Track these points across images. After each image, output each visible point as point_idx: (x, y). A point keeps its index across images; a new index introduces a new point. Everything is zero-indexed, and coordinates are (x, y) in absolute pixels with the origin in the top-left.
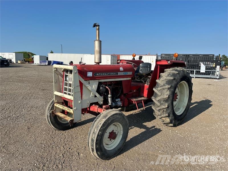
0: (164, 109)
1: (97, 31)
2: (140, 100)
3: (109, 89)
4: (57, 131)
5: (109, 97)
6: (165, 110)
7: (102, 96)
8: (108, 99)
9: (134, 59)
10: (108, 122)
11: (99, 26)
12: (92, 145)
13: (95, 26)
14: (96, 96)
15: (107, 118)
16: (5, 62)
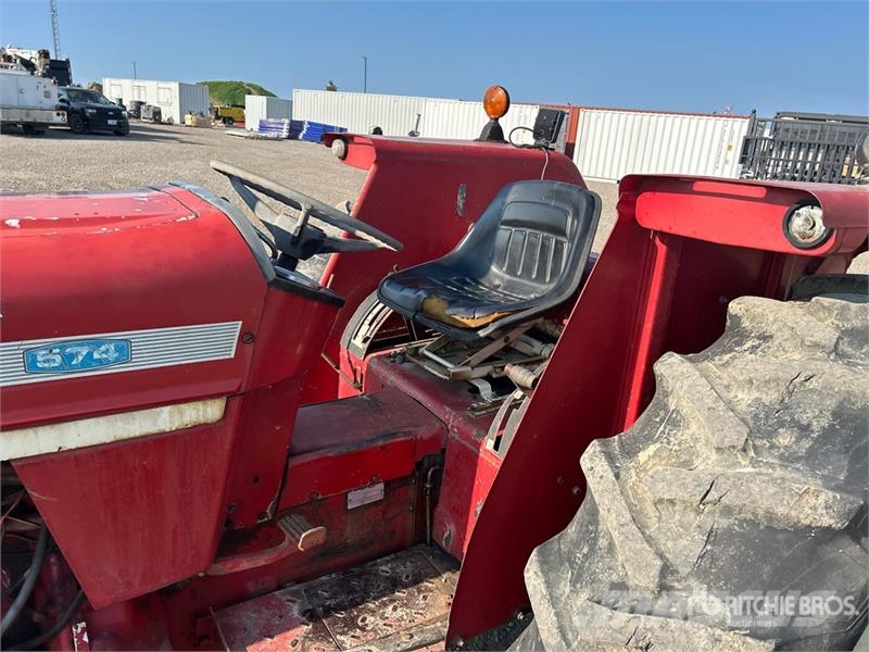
9: (495, 133)
16: (112, 118)
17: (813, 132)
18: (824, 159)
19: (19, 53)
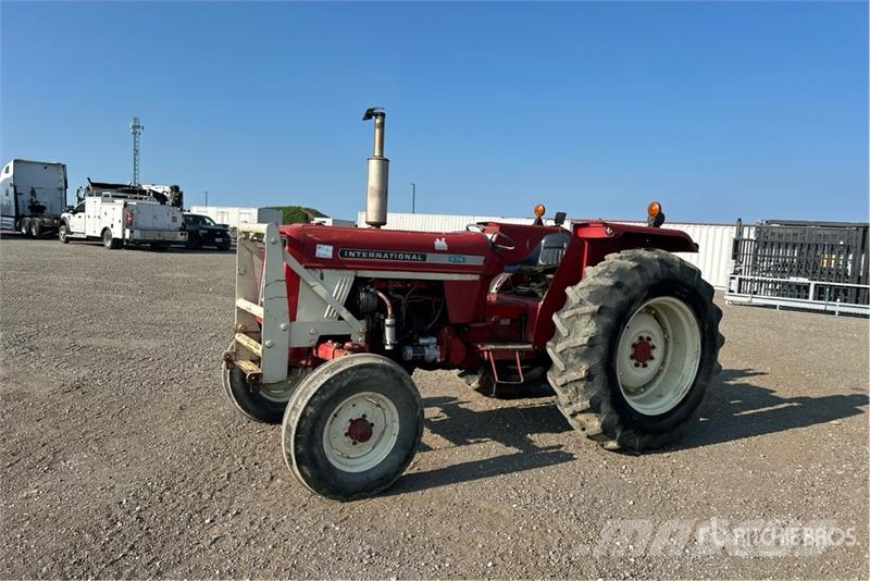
0: (577, 384)
1: (377, 131)
2: (508, 350)
3: (387, 302)
4: (253, 423)
5: (388, 326)
6: (581, 386)
7: (363, 322)
8: (384, 331)
9: (539, 222)
10: (338, 385)
11: (383, 115)
12: (288, 445)
13: (369, 115)
14: (341, 318)
15: (336, 372)
16: (219, 237)
17: (795, 235)
18: (799, 255)
19: (153, 188)
